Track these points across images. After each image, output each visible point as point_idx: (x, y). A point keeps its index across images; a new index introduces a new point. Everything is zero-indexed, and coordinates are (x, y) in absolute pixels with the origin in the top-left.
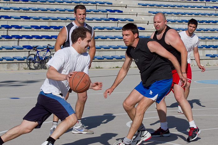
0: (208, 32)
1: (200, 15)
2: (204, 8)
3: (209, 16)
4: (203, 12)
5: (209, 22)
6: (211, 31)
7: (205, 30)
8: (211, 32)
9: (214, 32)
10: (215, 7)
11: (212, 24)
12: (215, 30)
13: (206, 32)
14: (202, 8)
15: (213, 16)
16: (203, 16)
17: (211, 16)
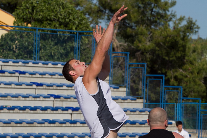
0: (22, 125)
1: (9, 98)
2: (17, 85)
3: (23, 99)
4: (14, 92)
5: (23, 109)
6: (28, 123)
7: (17, 123)
8: (28, 125)
9: (32, 125)
10: (34, 83)
11: (29, 111)
12: (34, 121)
13: (19, 125)
14: (13, 86)
15: (31, 98)
16: (15, 99)
17: (27, 99)
